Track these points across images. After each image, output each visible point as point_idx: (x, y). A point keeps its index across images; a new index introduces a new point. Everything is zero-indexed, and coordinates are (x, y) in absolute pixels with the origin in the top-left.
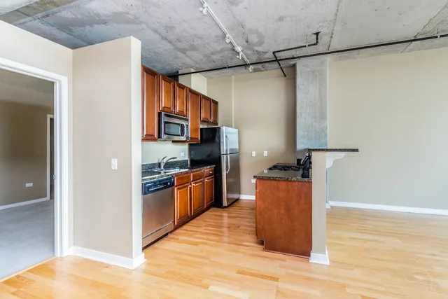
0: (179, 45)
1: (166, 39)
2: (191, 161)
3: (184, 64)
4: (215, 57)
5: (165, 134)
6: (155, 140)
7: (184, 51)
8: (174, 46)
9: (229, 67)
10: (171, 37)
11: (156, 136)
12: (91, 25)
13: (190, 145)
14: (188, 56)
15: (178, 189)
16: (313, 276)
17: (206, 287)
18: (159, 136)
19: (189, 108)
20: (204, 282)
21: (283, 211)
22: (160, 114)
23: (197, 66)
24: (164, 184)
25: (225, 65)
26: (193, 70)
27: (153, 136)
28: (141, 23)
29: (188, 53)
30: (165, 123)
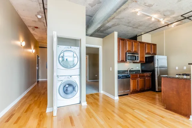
0: (134, 26)
1: (129, 26)
2: (142, 70)
3: (139, 32)
4: (151, 26)
5: (128, 60)
6: (124, 62)
7: (137, 28)
8: (132, 27)
9: (159, 28)
10: (131, 25)
11: (125, 60)
12: (107, 30)
13: (141, 64)
14: (139, 29)
15: (132, 79)
16: (185, 123)
17: (134, 110)
18: (126, 61)
19: (139, 49)
20: (134, 109)
21: (175, 93)
22: (126, 53)
23: (145, 31)
24: (126, 77)
25: (157, 28)
26: (143, 33)
27: (124, 60)
28: (120, 24)
29: (139, 28)
30: (128, 56)
